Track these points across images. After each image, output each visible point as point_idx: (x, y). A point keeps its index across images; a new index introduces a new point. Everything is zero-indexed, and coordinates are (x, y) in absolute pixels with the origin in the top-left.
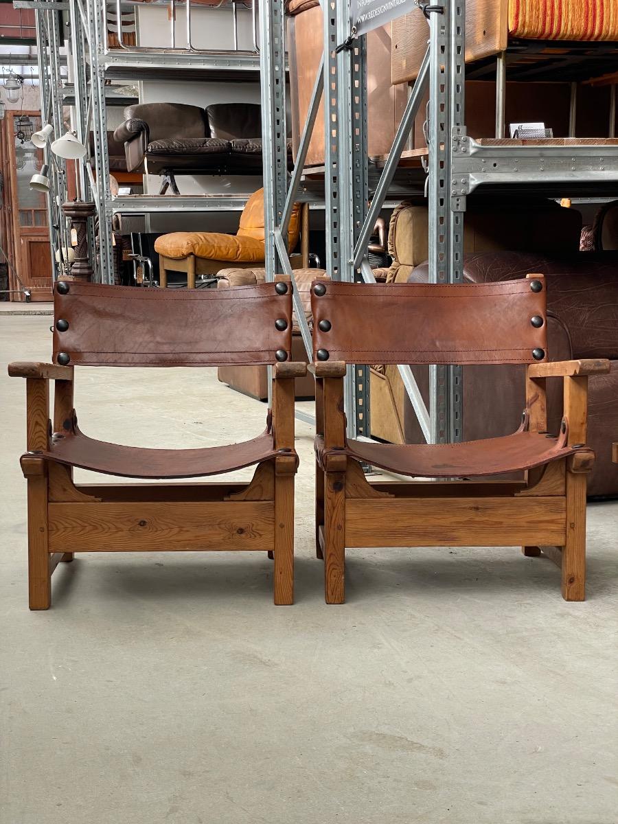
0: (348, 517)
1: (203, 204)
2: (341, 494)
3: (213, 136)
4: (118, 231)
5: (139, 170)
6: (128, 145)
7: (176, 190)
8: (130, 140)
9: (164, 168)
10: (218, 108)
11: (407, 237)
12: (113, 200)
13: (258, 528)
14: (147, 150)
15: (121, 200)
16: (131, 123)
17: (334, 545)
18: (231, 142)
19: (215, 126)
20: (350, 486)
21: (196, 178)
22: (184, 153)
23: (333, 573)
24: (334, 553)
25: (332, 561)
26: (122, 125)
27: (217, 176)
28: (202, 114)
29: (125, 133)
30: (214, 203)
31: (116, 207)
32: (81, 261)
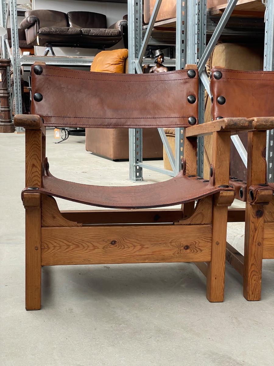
0: (265, 236)
1: (68, 61)
2: (261, 220)
3: (70, 27)
4: (21, 76)
5: (34, 43)
6: (27, 30)
7: (53, 53)
8: (29, 28)
9: (47, 42)
10: (74, 14)
11: (221, 61)
12: (21, 58)
13: (200, 245)
14: (39, 32)
15: (25, 58)
16: (30, 18)
17: (254, 256)
18: (82, 30)
19: (73, 22)
20: (267, 213)
21: (62, 49)
22: (58, 35)
23: (254, 278)
24: (254, 263)
25: (253, 269)
26: (25, 20)
27: (73, 48)
28: (66, 16)
29: (27, 23)
30: (73, 61)
31: (22, 61)
32: (4, 90)
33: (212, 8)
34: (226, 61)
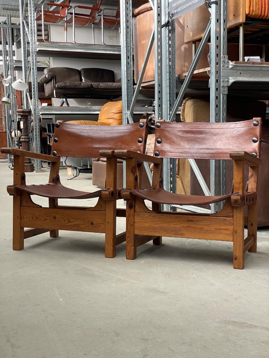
1: (80, 111)
3: (83, 81)
4: (40, 123)
5: (51, 95)
6: (46, 85)
7: (68, 104)
8: (47, 83)
9: (63, 95)
10: (86, 70)
11: (191, 112)
12: (40, 108)
14: (55, 86)
15: (43, 109)
16: (48, 75)
18: (92, 84)
19: (84, 78)
21: (75, 100)
22: (72, 88)
26: (44, 76)
27: (85, 99)
28: (79, 72)
29: (45, 79)
30: (85, 110)
31: (41, 111)
32: (25, 135)
33: (180, 75)
34: (194, 112)
